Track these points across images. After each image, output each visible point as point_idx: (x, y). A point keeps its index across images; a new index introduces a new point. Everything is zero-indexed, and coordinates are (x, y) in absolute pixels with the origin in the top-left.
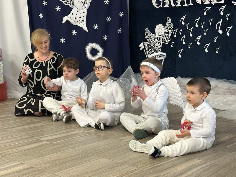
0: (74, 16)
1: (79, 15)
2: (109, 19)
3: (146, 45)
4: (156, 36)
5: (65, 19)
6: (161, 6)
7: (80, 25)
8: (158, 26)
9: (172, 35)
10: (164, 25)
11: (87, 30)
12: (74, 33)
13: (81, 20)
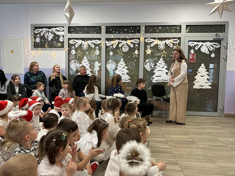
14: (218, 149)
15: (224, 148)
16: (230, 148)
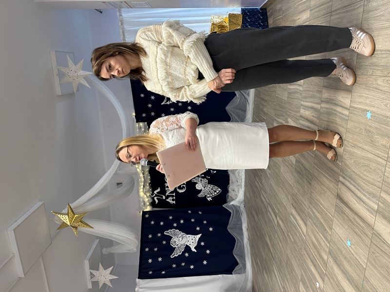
0: (191, 244)
1: (190, 240)
2: (193, 220)
3: (209, 195)
4: (203, 188)
5: (194, 250)
6: (185, 186)
7: (197, 240)
8: (197, 188)
9: (203, 177)
10: (197, 183)
11: (200, 235)
12: (202, 244)
13: (194, 239)
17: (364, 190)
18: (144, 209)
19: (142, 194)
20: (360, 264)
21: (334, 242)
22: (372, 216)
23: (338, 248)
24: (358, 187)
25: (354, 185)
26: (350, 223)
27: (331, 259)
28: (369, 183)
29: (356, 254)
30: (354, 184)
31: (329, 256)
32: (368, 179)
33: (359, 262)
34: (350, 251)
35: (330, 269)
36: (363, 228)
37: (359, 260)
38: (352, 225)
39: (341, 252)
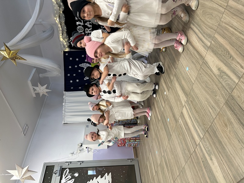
14: (169, 164)
15: (166, 158)
16: (164, 153)
17: (204, 33)
18: (64, 50)
19: (61, 39)
20: (191, 81)
21: (179, 69)
22: (205, 50)
23: (180, 72)
24: (201, 31)
25: (198, 30)
26: (191, 56)
27: (175, 79)
28: (209, 27)
29: (190, 75)
30: (199, 28)
31: (175, 77)
32: (209, 24)
33: (191, 80)
34: (187, 73)
35: (173, 84)
36: (198, 59)
37: (191, 79)
38: (192, 58)
39: (182, 75)
